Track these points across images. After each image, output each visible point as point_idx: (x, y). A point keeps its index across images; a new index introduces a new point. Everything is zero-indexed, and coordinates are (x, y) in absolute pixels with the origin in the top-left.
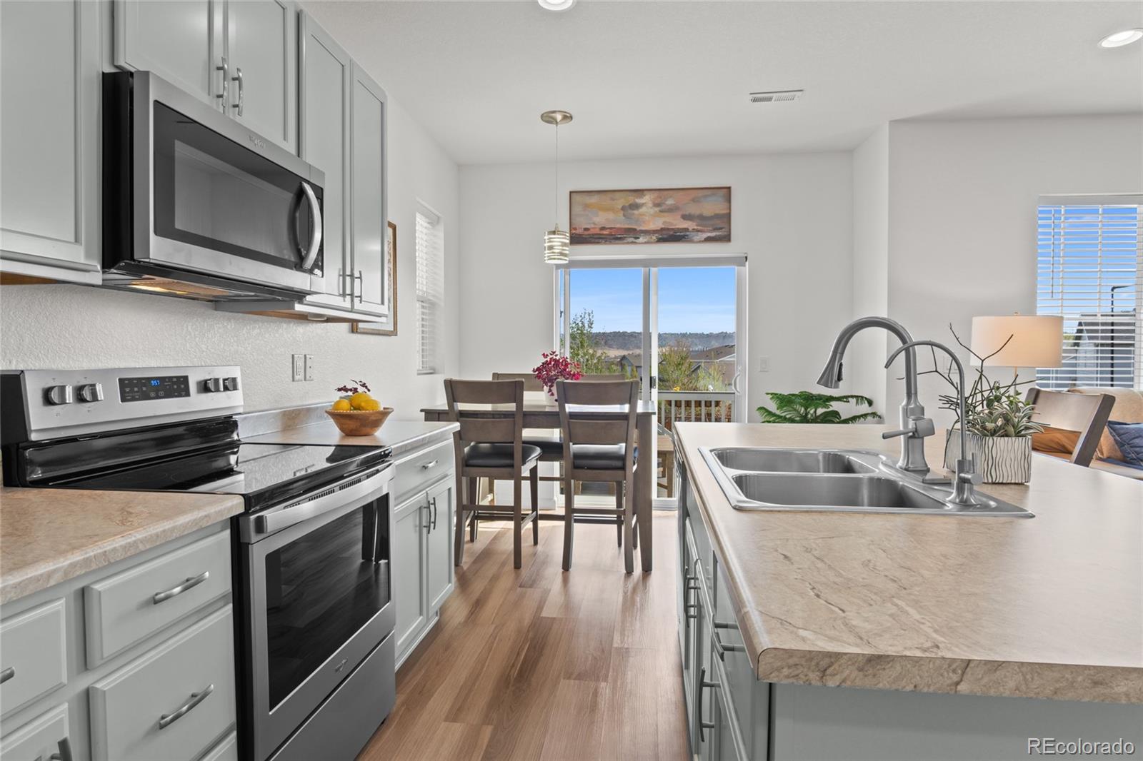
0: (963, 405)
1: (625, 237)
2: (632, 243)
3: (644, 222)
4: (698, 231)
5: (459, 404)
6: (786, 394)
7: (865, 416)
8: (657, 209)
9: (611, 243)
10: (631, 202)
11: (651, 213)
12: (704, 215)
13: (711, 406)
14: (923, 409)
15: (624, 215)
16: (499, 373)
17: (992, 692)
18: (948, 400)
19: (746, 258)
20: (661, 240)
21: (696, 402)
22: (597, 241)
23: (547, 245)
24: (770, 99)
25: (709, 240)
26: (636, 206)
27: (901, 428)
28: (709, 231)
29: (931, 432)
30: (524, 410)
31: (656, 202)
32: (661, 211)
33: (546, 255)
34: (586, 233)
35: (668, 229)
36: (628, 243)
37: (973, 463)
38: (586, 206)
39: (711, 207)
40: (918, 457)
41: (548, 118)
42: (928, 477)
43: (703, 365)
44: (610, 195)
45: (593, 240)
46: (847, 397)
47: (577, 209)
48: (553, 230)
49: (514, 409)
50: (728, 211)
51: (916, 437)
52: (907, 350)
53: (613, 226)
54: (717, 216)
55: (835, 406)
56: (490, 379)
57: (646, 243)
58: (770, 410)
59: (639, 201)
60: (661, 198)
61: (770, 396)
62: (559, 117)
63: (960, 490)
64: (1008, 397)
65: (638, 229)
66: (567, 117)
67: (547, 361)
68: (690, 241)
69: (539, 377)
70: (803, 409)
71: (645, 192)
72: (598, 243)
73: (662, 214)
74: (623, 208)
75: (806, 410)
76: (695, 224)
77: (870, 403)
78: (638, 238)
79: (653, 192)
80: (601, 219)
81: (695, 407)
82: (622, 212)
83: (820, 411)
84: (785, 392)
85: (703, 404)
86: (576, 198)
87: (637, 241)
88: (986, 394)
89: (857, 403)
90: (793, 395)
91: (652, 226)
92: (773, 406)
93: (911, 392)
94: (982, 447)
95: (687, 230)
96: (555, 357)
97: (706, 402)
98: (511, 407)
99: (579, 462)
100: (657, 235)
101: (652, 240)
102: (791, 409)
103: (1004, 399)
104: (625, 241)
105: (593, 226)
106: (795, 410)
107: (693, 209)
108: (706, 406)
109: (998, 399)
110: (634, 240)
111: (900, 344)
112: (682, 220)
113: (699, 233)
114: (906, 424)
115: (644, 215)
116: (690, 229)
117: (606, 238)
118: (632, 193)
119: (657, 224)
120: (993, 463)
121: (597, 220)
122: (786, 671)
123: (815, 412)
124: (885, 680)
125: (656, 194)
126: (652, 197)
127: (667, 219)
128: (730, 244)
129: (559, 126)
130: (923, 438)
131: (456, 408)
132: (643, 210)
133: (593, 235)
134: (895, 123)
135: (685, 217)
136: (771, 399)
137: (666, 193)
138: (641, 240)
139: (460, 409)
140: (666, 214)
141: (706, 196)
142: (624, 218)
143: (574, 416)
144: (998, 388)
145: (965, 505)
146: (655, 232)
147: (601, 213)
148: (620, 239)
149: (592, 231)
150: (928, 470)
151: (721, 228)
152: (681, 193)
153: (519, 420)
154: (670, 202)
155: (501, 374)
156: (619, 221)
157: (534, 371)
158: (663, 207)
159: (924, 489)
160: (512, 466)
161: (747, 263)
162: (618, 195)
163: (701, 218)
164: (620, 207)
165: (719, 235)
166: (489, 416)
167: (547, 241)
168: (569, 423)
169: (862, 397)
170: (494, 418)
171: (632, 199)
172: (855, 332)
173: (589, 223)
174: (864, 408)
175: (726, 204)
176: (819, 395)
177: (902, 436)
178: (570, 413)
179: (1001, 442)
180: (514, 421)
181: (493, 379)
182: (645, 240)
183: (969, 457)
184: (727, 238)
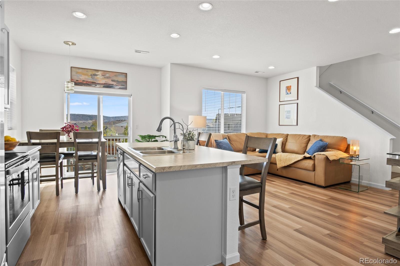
0: (184, 135)
1: (92, 85)
2: (94, 87)
3: (99, 81)
4: (117, 85)
5: (32, 140)
6: (144, 135)
7: (164, 141)
8: (103, 77)
9: (86, 86)
10: (94, 74)
11: (101, 78)
12: (119, 80)
13: (117, 140)
14: (177, 136)
15: (91, 77)
16: (42, 129)
17: (184, 170)
18: (182, 134)
19: (131, 95)
20: (104, 87)
21: (112, 139)
22: (81, 85)
23: (66, 86)
24: (140, 52)
25: (120, 88)
26: (96, 75)
27: (173, 140)
28: (120, 86)
29: (179, 140)
30: (60, 142)
31: (103, 74)
32: (104, 78)
33: (66, 89)
34: (77, 82)
35: (107, 84)
36: (93, 87)
37: (185, 145)
38: (77, 73)
39: (121, 78)
40: (176, 146)
41: (66, 43)
42: (178, 149)
43: (108, 127)
44: (86, 70)
45: (80, 84)
46: (160, 136)
47: (74, 73)
48: (68, 81)
49: (56, 142)
50: (126, 80)
51: (176, 141)
52: (174, 124)
53: (87, 81)
54: (123, 82)
55: (157, 138)
56: (38, 131)
57: (99, 87)
58: (139, 140)
59: (97, 73)
60: (104, 73)
61: (139, 136)
62: (71, 44)
63: (183, 150)
64: (192, 133)
65: (97, 82)
66: (73, 44)
67: (66, 125)
68: (114, 88)
69: (63, 131)
70: (148, 139)
71: (99, 71)
72: (82, 86)
73: (105, 79)
74: (91, 75)
75: (149, 139)
76: (115, 83)
77: (166, 137)
78: (96, 85)
79: (102, 71)
80: (82, 78)
81: (112, 141)
82: (91, 76)
83: (153, 140)
84: (143, 134)
85: (114, 140)
86: (73, 69)
87: (96, 86)
88: (188, 133)
89: (162, 137)
90: (145, 136)
91: (101, 82)
92: (140, 139)
93: (175, 133)
94: (187, 143)
95: (113, 84)
96: (69, 124)
97: (115, 139)
98: (55, 141)
99: (81, 158)
100: (103, 85)
101: (101, 87)
102: (145, 139)
103: (191, 134)
104: (92, 86)
105: (80, 80)
106: (146, 140)
107: (116, 79)
108: (115, 140)
109: (190, 134)
110: (95, 86)
111: (173, 123)
112: (111, 81)
113: (117, 86)
114: (174, 139)
115: (99, 78)
116: (114, 84)
117: (85, 84)
118: (95, 71)
119: (103, 81)
120: (189, 146)
121: (81, 78)
122: (159, 170)
123: (152, 140)
124: (171, 170)
125: (103, 72)
126: (101, 73)
127: (106, 81)
128: (127, 90)
129: (71, 46)
130: (177, 142)
131: (31, 142)
132: (98, 76)
133: (80, 83)
134: (172, 64)
135: (113, 81)
136: (140, 137)
137: (106, 72)
138: (98, 86)
139: (33, 142)
140: (106, 79)
141: (119, 75)
142: (91, 78)
143: (79, 143)
144: (190, 131)
145: (184, 152)
146: (102, 84)
147: (83, 76)
148: (90, 85)
149: (79, 81)
150: (178, 148)
151: (124, 85)
152: (111, 73)
153: (58, 145)
154: (107, 75)
155: (43, 130)
156: (90, 79)
157: (61, 129)
158: (105, 76)
159: (178, 151)
160: (55, 161)
161: (132, 97)
162: (89, 70)
163: (118, 82)
164: (90, 74)
165: (123, 88)
166: (45, 144)
167: (66, 85)
168: (77, 145)
169: (164, 136)
170: (47, 145)
171: (94, 72)
172: (163, 120)
173: (79, 79)
174: (164, 139)
175: (125, 78)
176: (153, 135)
177: (173, 142)
178: (78, 142)
179: (190, 142)
180: (56, 146)
181: (40, 131)
182: (99, 86)
183: (184, 144)
184: (126, 88)
